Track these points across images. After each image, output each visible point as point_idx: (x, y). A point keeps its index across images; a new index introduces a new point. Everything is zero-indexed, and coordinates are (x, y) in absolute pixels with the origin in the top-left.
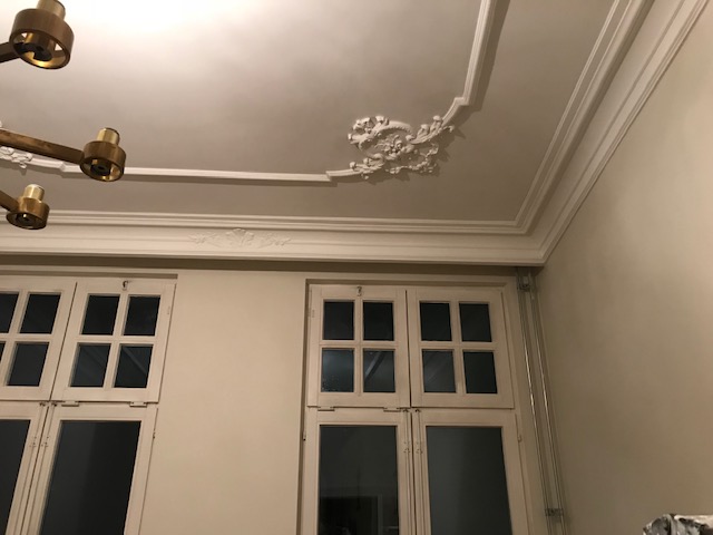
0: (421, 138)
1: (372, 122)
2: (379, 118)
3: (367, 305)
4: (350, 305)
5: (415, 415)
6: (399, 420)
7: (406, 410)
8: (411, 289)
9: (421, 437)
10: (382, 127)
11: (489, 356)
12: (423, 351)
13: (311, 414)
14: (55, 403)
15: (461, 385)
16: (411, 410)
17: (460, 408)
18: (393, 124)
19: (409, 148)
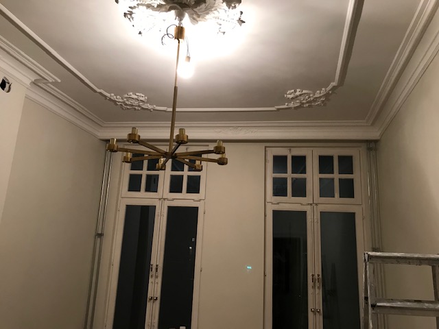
0: (317, 95)
1: (295, 91)
2: (298, 90)
3: (293, 157)
4: (286, 157)
5: (315, 207)
6: (308, 209)
7: (311, 204)
8: (315, 150)
9: (317, 217)
10: (300, 93)
11: (352, 181)
12: (320, 179)
13: (269, 206)
14: (164, 199)
15: (337, 194)
16: (314, 205)
17: (336, 204)
18: (304, 92)
19: (312, 99)
